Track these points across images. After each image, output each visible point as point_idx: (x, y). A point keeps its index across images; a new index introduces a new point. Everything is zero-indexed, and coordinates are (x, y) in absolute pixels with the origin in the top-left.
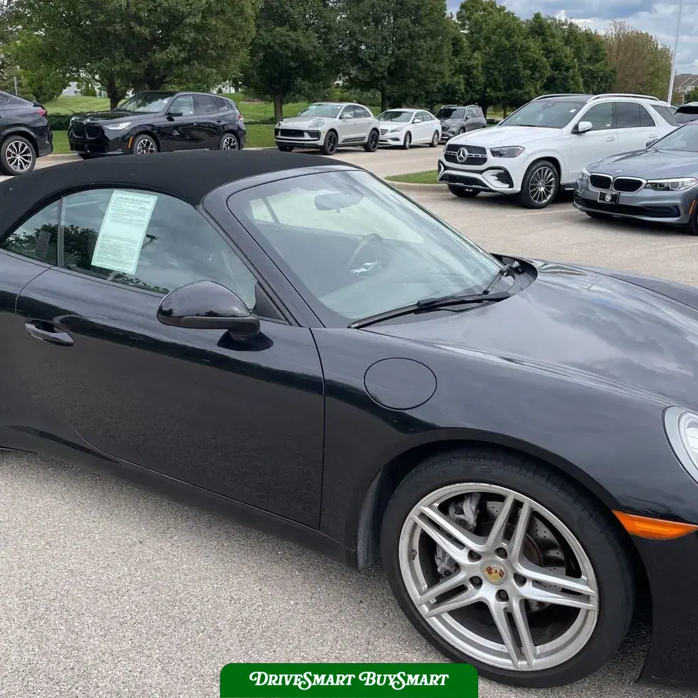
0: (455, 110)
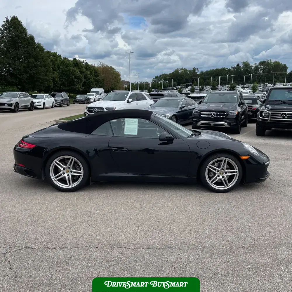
0: (56, 94)
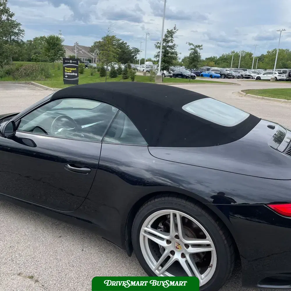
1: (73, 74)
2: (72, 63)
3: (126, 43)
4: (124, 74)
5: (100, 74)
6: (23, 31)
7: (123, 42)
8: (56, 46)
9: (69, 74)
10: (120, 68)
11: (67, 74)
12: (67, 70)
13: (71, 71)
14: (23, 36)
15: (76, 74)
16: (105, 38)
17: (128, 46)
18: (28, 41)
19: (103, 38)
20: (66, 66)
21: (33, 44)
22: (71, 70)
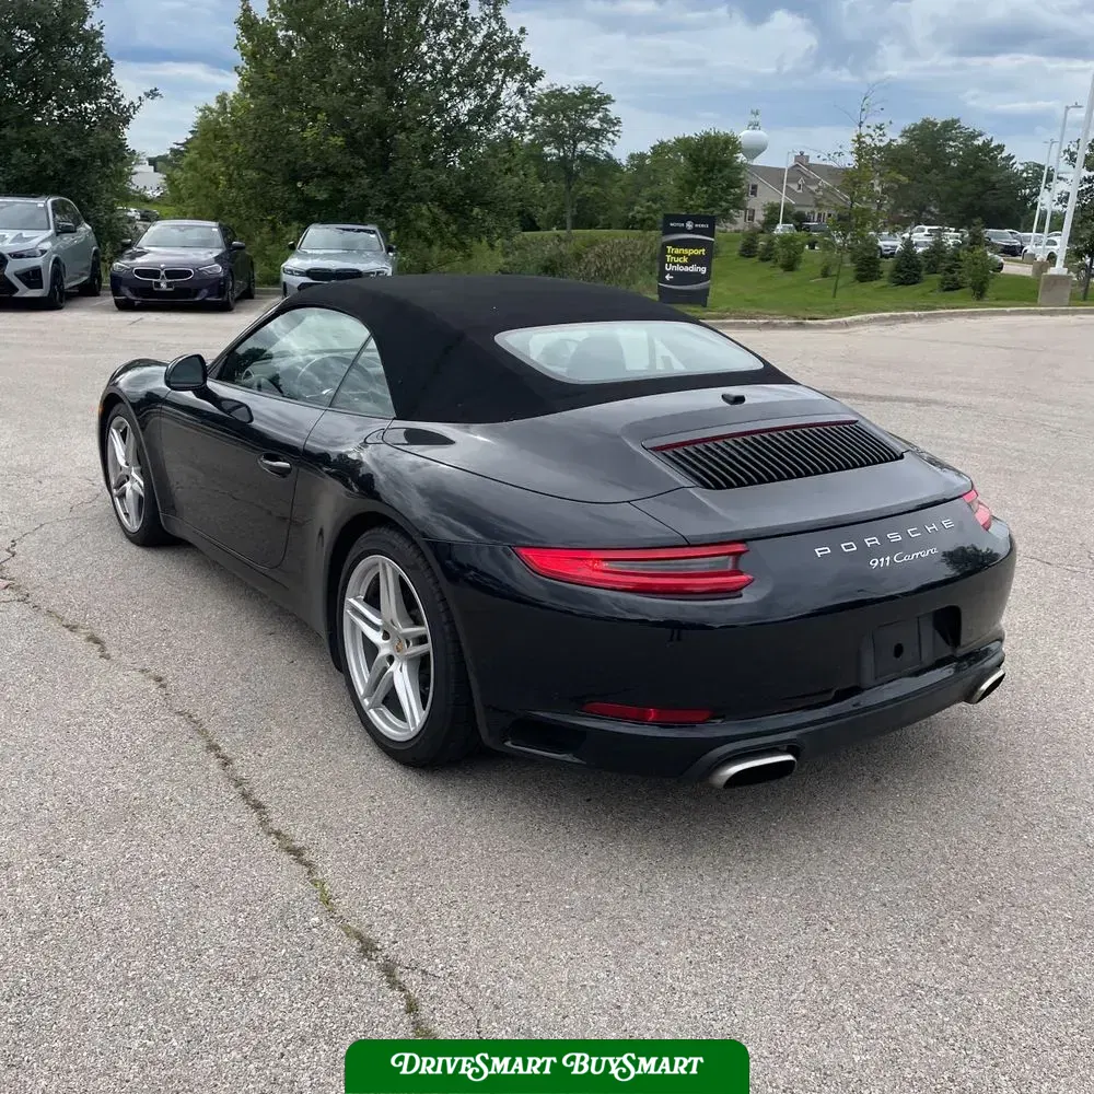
1: (693, 269)
2: (694, 231)
3: (1000, 148)
4: (949, 270)
5: (859, 270)
6: (615, 124)
7: (986, 144)
8: (720, 171)
9: (678, 268)
10: (937, 249)
11: (671, 268)
12: (674, 255)
13: (685, 260)
14: (613, 141)
15: (703, 270)
16: (914, 130)
17: (1010, 158)
18: (632, 157)
19: (906, 132)
20: (670, 243)
21: (649, 167)
22: (687, 256)
